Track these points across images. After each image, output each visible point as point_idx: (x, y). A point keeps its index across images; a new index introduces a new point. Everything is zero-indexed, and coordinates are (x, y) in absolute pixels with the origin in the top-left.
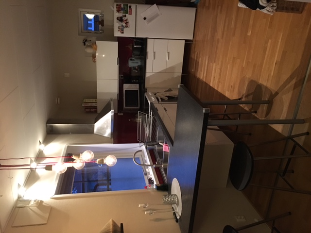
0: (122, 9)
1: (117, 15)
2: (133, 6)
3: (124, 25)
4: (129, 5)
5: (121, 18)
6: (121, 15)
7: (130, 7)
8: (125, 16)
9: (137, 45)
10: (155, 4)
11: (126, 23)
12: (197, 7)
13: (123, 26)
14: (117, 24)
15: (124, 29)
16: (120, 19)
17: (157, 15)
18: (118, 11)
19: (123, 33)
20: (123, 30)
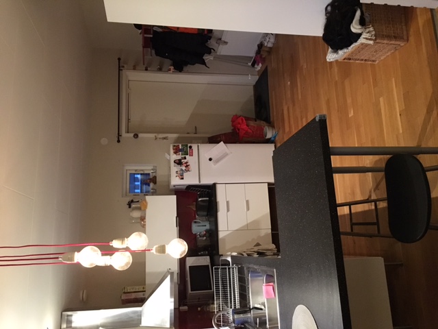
0: (180, 150)
1: (175, 157)
2: (195, 147)
3: (184, 168)
4: (189, 145)
5: (180, 160)
6: (179, 157)
7: (190, 147)
8: (185, 158)
9: (203, 197)
10: (222, 142)
11: (187, 166)
12: (275, 143)
13: (182, 170)
14: (175, 169)
15: (185, 174)
16: (179, 163)
17: (225, 155)
18: (175, 153)
19: (183, 179)
20: (182, 175)
